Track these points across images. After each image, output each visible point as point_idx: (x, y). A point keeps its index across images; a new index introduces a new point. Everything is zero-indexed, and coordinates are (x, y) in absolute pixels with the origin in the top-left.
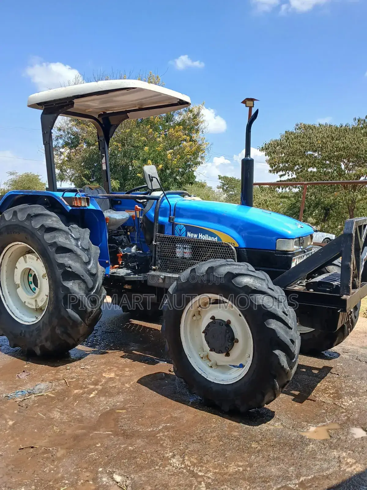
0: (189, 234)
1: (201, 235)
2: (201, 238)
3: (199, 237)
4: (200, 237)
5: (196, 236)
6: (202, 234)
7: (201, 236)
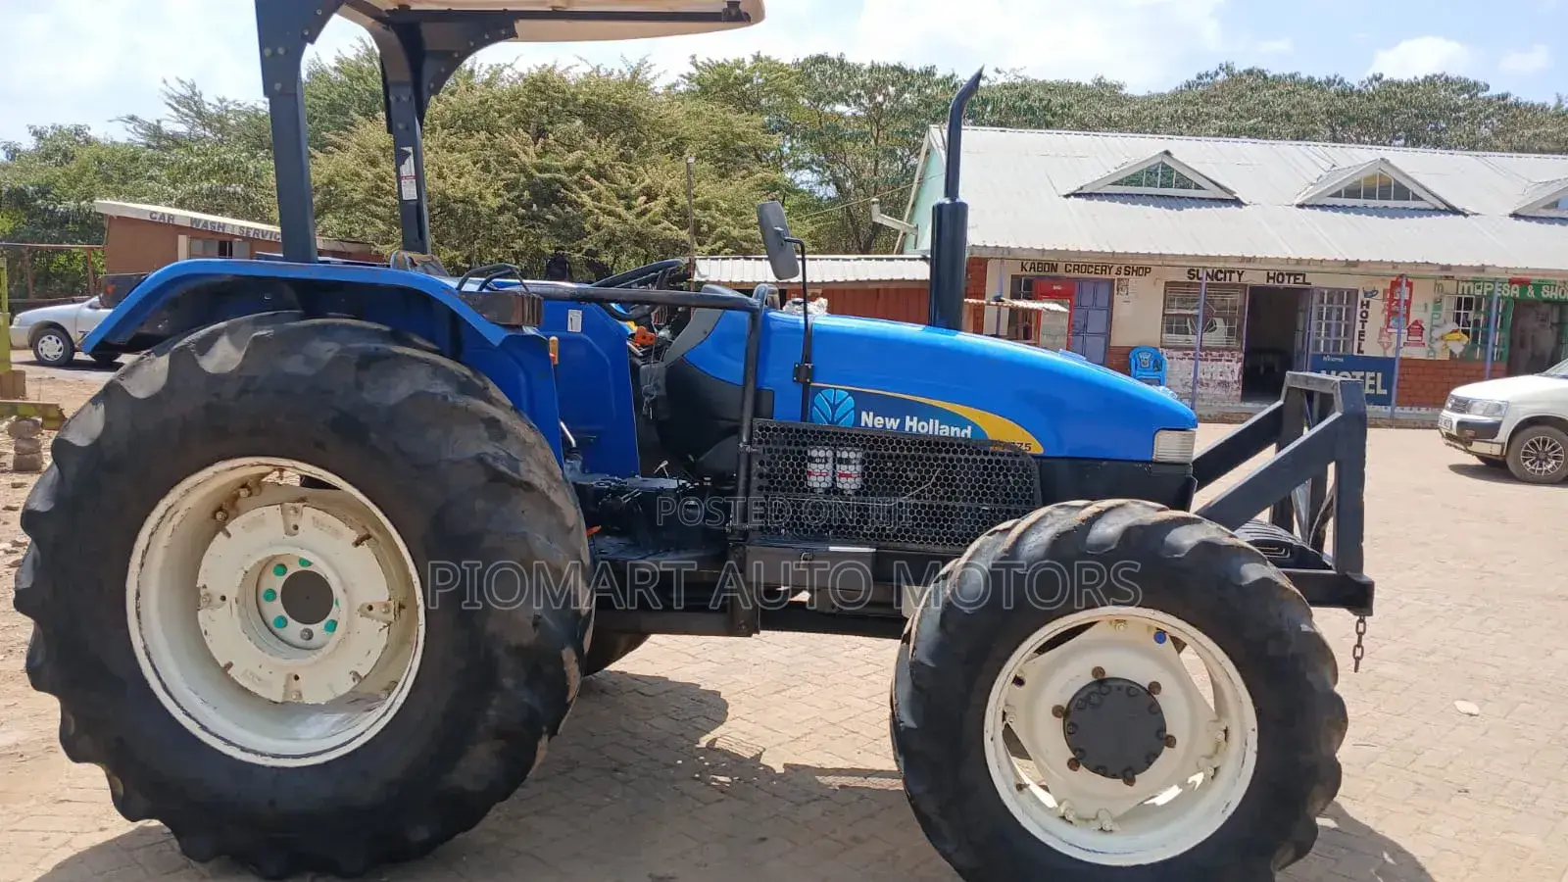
0: (867, 419)
1: (912, 420)
2: (914, 430)
3: (907, 429)
4: (911, 428)
5: (893, 424)
6: (915, 419)
7: (912, 424)
